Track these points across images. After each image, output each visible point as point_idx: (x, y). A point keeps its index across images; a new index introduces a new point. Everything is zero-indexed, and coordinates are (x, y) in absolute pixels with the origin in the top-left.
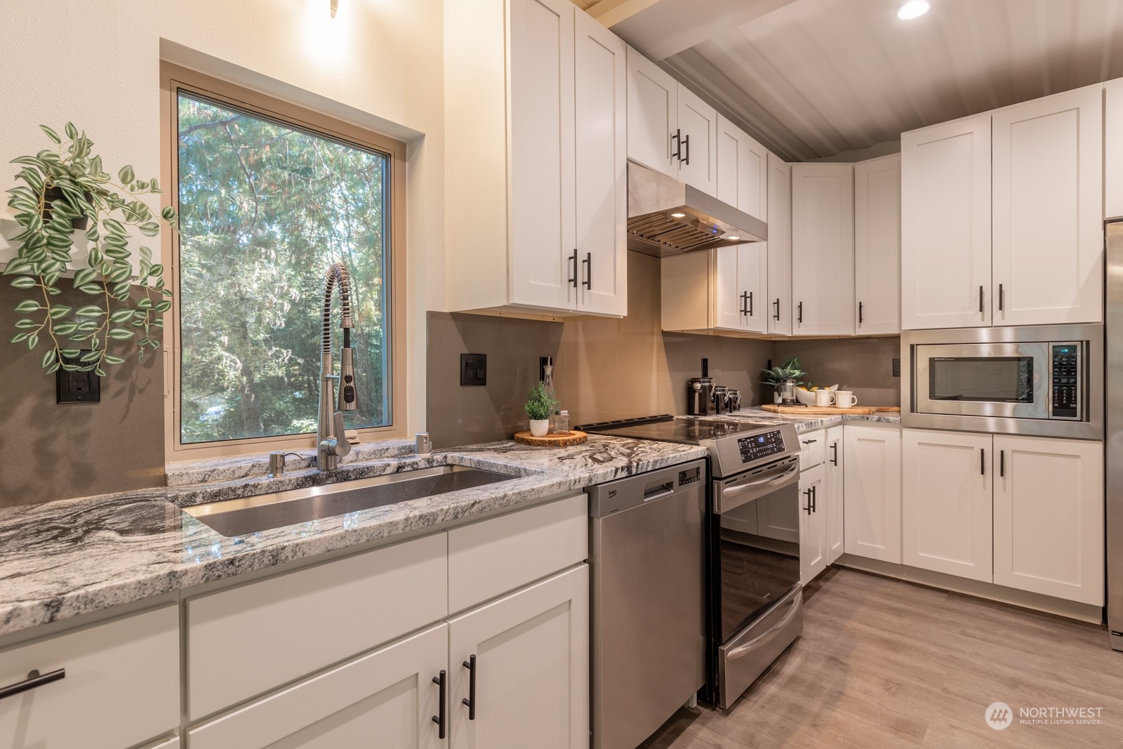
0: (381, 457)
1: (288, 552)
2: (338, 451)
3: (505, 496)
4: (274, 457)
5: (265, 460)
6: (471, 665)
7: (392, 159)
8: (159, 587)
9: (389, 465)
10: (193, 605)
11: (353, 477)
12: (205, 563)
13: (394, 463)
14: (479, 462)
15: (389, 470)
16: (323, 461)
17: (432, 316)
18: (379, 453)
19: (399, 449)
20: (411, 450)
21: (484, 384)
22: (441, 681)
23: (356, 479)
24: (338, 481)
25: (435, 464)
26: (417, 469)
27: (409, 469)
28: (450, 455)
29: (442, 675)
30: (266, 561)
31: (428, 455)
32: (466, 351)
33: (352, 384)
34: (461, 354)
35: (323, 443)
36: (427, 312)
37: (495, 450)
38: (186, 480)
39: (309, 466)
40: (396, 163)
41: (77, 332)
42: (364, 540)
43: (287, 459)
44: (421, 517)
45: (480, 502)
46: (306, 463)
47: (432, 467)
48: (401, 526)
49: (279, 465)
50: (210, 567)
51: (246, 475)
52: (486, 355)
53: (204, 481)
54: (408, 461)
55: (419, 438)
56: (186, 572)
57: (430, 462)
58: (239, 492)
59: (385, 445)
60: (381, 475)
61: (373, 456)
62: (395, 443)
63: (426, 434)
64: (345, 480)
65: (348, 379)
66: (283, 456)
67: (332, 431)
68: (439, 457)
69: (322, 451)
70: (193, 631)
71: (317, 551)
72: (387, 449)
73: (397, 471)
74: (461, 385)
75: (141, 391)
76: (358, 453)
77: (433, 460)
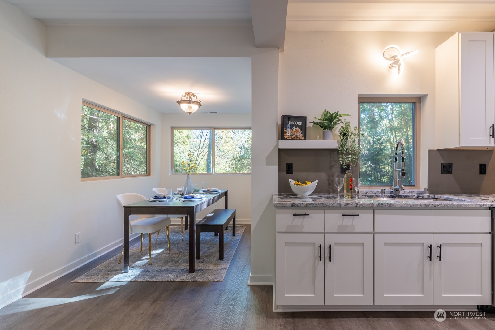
0: (412, 193)
1: (393, 205)
2: (400, 190)
3: (453, 204)
4: (382, 190)
5: (380, 190)
6: (440, 247)
7: (416, 104)
8: (371, 205)
9: (414, 196)
10: (375, 211)
11: (403, 197)
12: (378, 203)
13: (416, 195)
14: (447, 198)
15: (414, 197)
16: (395, 192)
17: (430, 151)
18: (412, 192)
19: (418, 192)
20: (422, 193)
21: (451, 173)
22: (430, 247)
23: (404, 198)
24: (399, 198)
25: (430, 197)
26: (424, 198)
27: (421, 197)
28: (436, 195)
29: (431, 245)
30: (388, 205)
31: (428, 194)
32: (443, 162)
33: (404, 172)
34: (442, 163)
35: (395, 187)
36: (428, 150)
37: (455, 196)
38: (363, 193)
39: (391, 193)
40: (417, 105)
41: (348, 160)
42: (409, 206)
43: (386, 190)
44: (425, 204)
45: (443, 204)
46: (390, 193)
47: (429, 198)
48: (419, 205)
49: (384, 192)
50: (379, 204)
51: (375, 193)
52: (452, 163)
53: (366, 193)
54: (421, 195)
55: (425, 189)
56: (375, 204)
57: (429, 197)
58: (375, 196)
59: (413, 190)
60: (412, 198)
61: (409, 193)
62: (416, 190)
63: (427, 188)
64: (401, 198)
65: (403, 170)
66: (385, 190)
67: (397, 184)
68: (432, 195)
69: (395, 189)
70: (375, 215)
71: (399, 206)
72: (414, 192)
73: (417, 198)
74: (441, 173)
75: (354, 172)
76: (404, 192)
77: (430, 196)
